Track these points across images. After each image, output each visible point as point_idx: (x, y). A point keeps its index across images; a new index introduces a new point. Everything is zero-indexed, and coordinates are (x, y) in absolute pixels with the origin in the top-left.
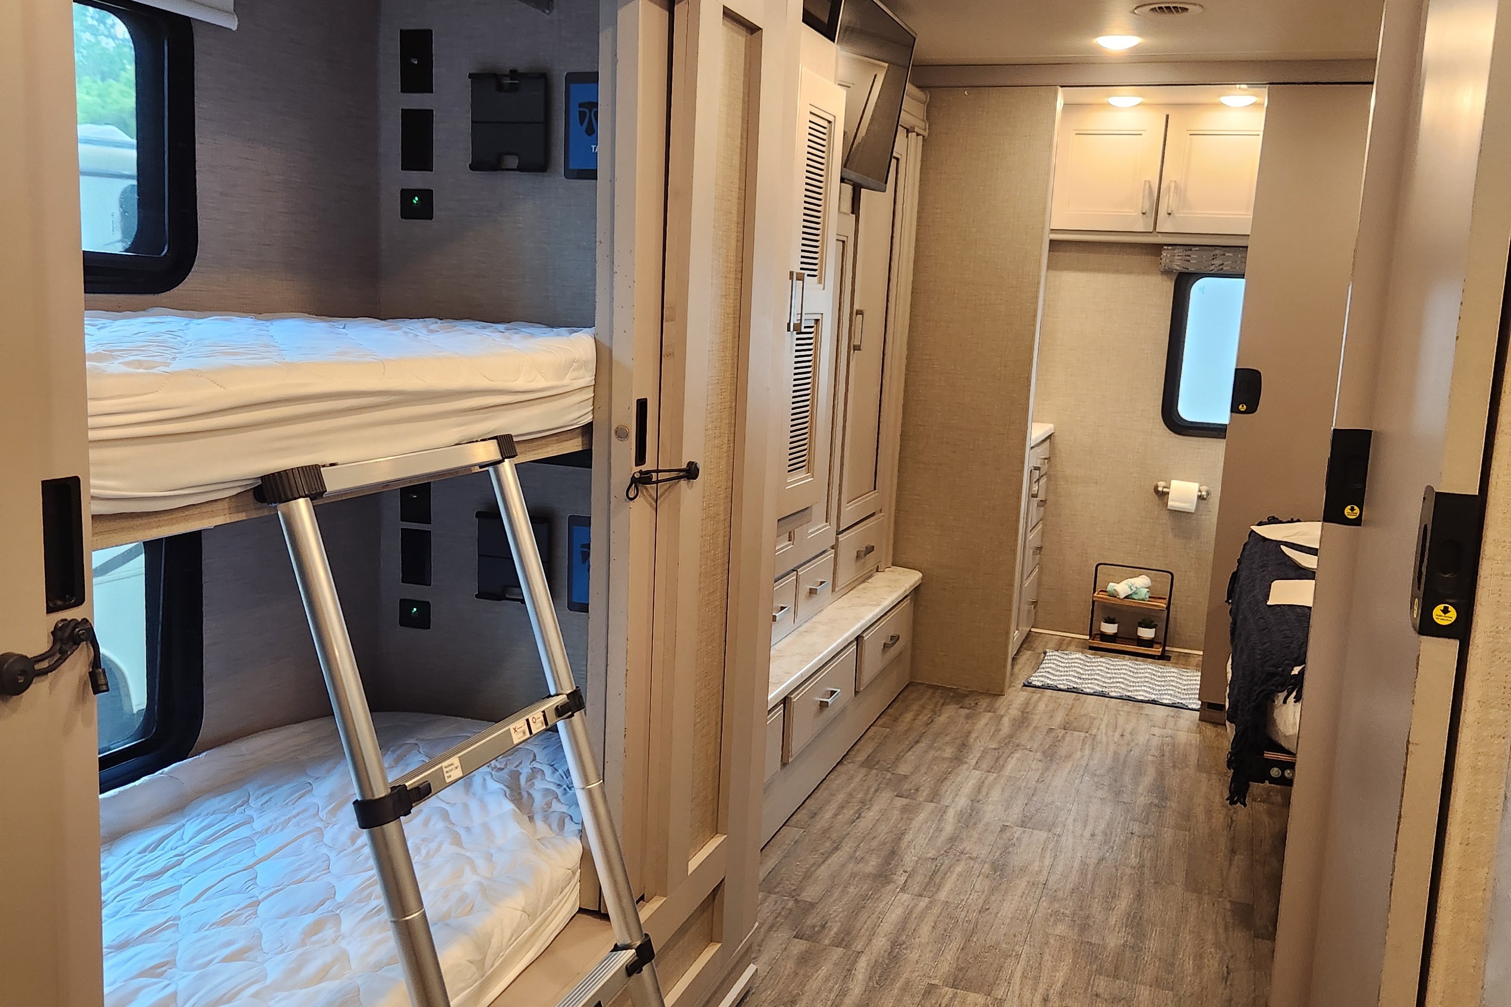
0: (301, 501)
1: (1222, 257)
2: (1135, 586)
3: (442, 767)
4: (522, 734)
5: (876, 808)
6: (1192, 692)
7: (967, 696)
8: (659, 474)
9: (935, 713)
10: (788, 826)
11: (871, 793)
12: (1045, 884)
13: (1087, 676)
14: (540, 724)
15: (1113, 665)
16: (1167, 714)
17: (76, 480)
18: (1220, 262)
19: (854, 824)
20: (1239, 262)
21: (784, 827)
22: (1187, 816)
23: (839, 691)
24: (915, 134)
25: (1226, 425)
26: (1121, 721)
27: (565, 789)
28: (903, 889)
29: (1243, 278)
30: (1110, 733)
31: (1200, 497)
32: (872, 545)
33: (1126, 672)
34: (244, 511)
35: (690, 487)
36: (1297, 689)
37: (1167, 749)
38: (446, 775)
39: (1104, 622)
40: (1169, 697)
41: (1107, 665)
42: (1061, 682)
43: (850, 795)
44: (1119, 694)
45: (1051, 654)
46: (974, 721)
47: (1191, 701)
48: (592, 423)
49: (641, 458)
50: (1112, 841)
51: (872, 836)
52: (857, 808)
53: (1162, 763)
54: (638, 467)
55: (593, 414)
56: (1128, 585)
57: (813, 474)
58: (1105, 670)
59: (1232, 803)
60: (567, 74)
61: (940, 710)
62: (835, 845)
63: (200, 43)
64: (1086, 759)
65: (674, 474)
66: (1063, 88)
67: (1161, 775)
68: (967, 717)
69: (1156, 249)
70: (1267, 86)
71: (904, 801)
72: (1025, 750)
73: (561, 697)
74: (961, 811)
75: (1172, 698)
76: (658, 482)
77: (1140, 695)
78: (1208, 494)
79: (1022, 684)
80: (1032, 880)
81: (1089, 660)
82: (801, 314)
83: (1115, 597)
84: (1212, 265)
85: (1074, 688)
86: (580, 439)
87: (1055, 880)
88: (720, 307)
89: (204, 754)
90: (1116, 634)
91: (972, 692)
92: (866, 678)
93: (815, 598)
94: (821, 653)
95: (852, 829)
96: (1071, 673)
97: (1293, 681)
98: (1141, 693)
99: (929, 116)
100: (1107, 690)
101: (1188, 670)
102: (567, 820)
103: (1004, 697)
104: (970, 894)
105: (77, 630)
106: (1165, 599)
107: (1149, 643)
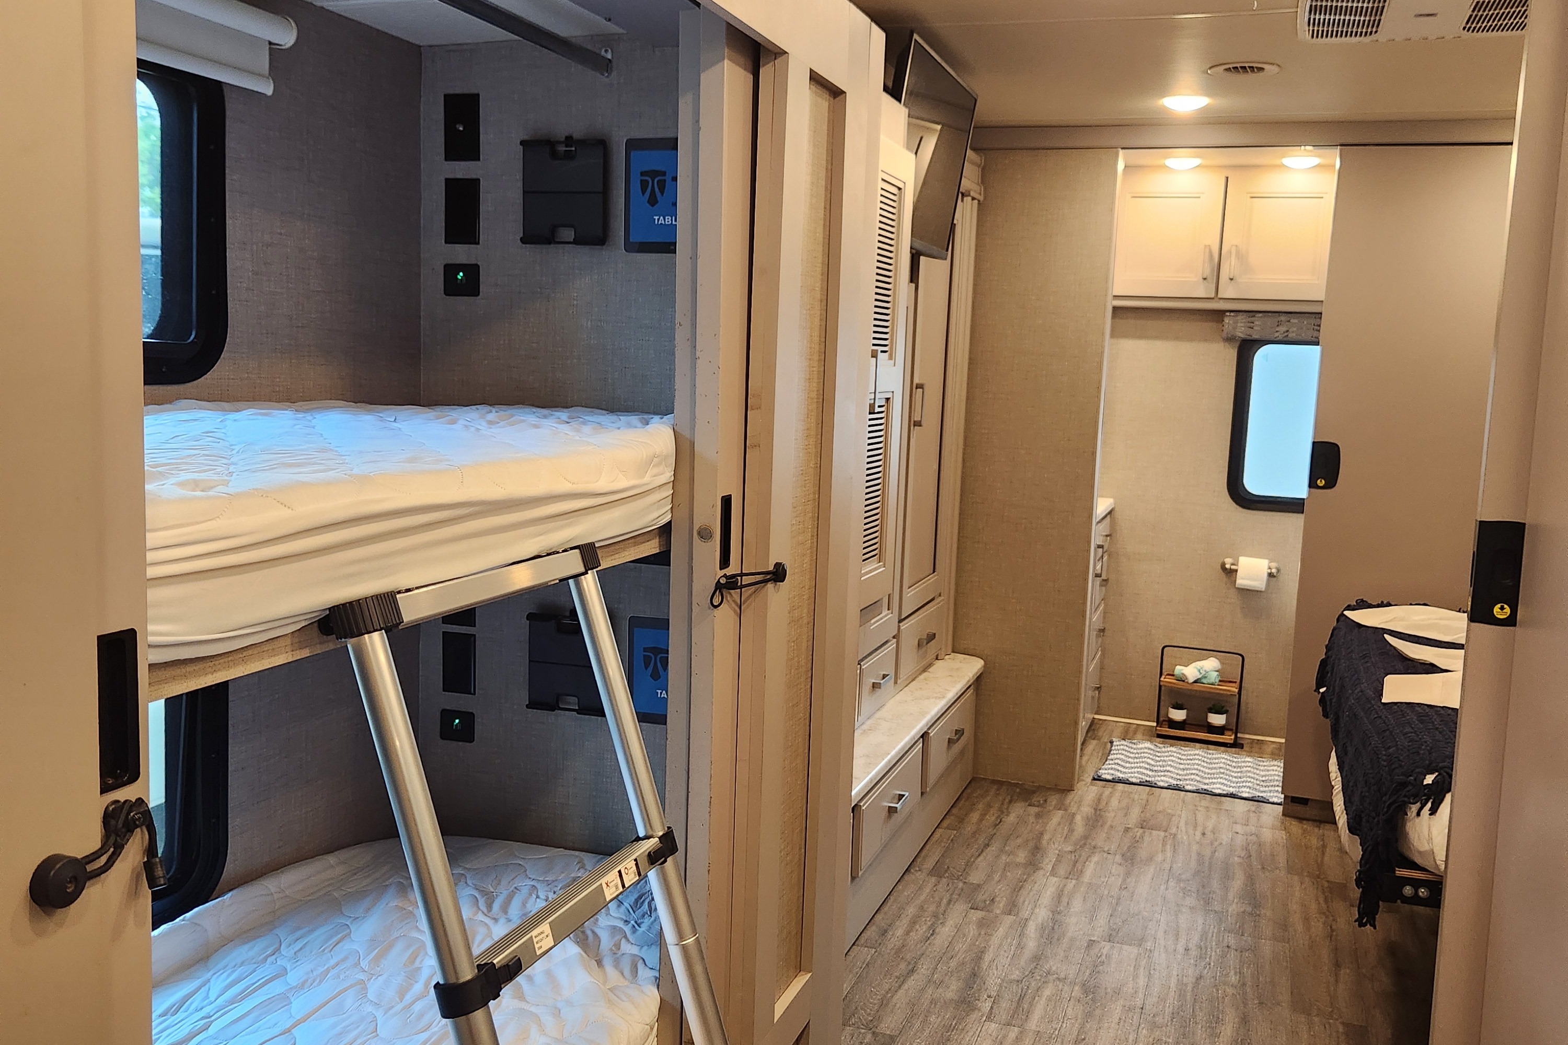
0: (376, 635)
1: (1287, 323)
2: (1204, 669)
3: (532, 937)
4: (614, 888)
5: (950, 923)
6: (1271, 784)
7: (1034, 792)
8: (743, 577)
9: (1003, 812)
10: (858, 946)
11: (943, 905)
12: (1142, 1008)
13: (1159, 768)
14: (633, 875)
15: (1185, 755)
16: (1247, 809)
17: (132, 633)
18: (1285, 329)
19: (928, 942)
20: (1304, 328)
21: (853, 947)
22: (1284, 925)
23: (907, 794)
24: (970, 198)
25: (1304, 499)
26: (1200, 817)
27: (634, 926)
28: (989, 1018)
29: (1318, 345)
30: (1191, 832)
31: (1271, 575)
32: (934, 632)
33: (1200, 762)
34: (307, 647)
35: (777, 591)
36: (1431, 800)
37: (1253, 849)
38: (537, 946)
39: (1172, 708)
40: (1248, 790)
41: (1178, 755)
42: (1132, 775)
43: (921, 908)
44: (1195, 788)
45: (1118, 743)
46: (1045, 821)
47: (1272, 794)
48: (670, 522)
49: (725, 561)
50: (1208, 956)
51: (949, 955)
52: (929, 923)
53: (1250, 866)
54: (723, 571)
55: (672, 512)
56: (1197, 668)
57: (884, 564)
58: (1177, 760)
59: (1362, 925)
60: (627, 141)
61: (1007, 808)
62: (911, 967)
63: (232, 109)
64: (1168, 860)
65: (759, 578)
66: (1124, 151)
67: (1250, 879)
68: (1038, 816)
69: (1218, 315)
70: (1339, 147)
71: (980, 914)
72: (1102, 853)
73: (654, 841)
74: (1042, 924)
75: (1251, 791)
76: (742, 587)
77: (1217, 789)
78: (1278, 570)
79: (1091, 778)
80: (1128, 1004)
81: (1159, 750)
82: (875, 393)
83: (1184, 681)
84: (1277, 331)
85: (1146, 781)
86: (657, 540)
87: (1152, 1003)
88: (804, 392)
89: (230, 894)
90: (1184, 720)
91: (1039, 787)
92: (932, 778)
93: (879, 692)
94: (889, 754)
95: (927, 948)
96: (1141, 765)
97: (1426, 791)
98: (1218, 786)
99: (984, 179)
100: (1181, 782)
101: (1263, 759)
102: (640, 965)
103: (1075, 792)
104: (1063, 1022)
105: (132, 814)
106: (1235, 682)
107: (1220, 730)
